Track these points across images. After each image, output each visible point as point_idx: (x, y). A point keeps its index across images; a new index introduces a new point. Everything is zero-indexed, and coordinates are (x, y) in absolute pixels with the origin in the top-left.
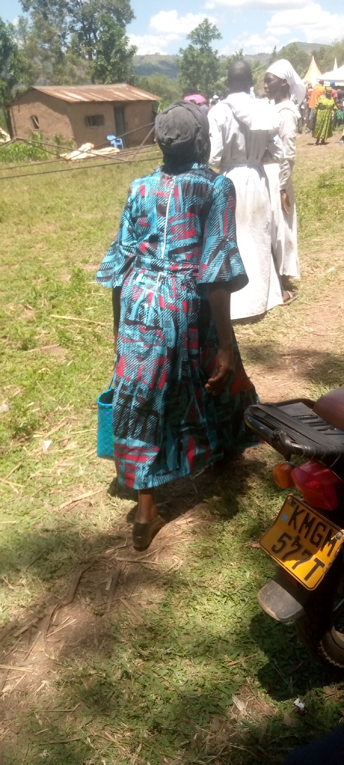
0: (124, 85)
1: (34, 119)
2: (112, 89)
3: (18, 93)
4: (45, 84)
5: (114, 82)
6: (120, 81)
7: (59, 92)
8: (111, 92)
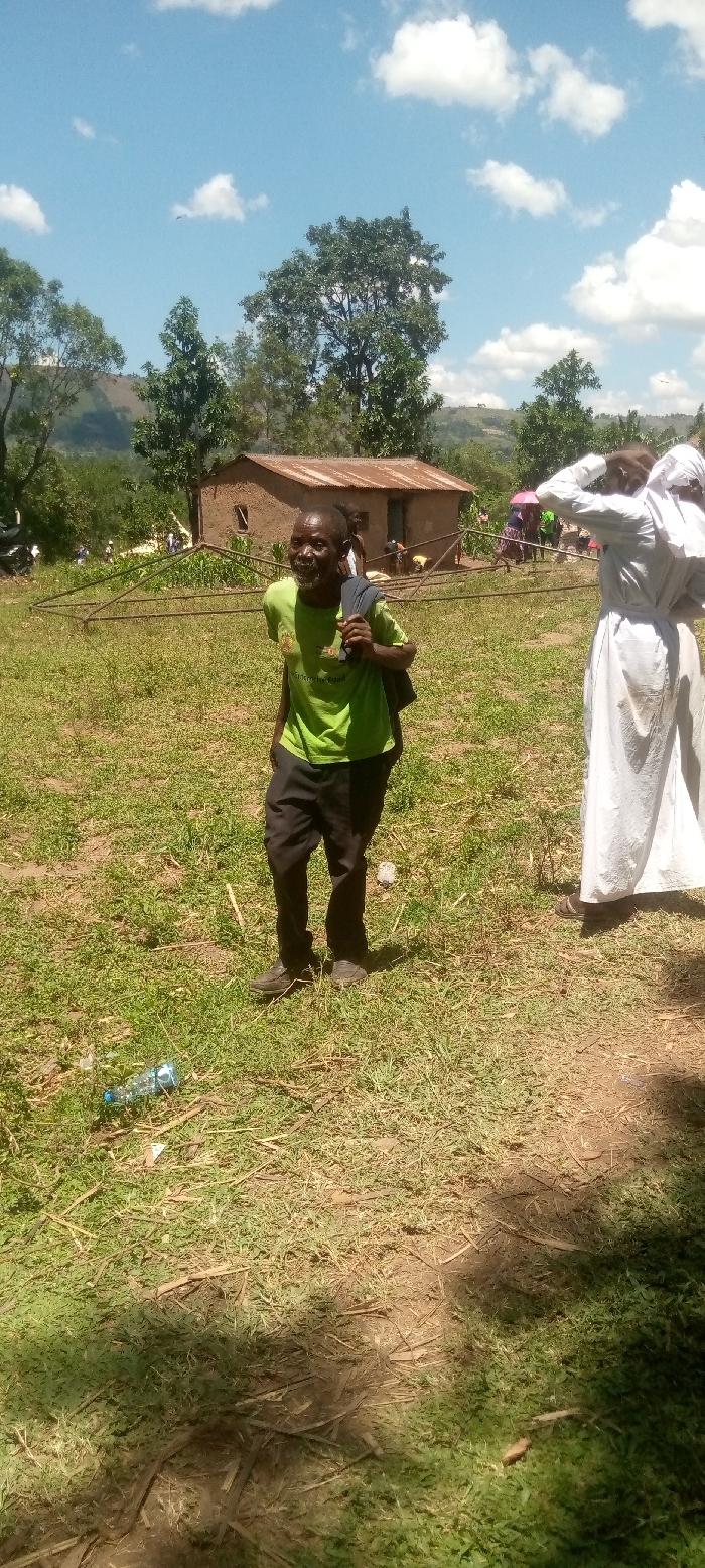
0: (411, 461)
1: (241, 512)
2: (387, 466)
3: (216, 464)
4: (266, 452)
5: (393, 454)
6: (406, 452)
7: (291, 467)
8: (385, 472)
